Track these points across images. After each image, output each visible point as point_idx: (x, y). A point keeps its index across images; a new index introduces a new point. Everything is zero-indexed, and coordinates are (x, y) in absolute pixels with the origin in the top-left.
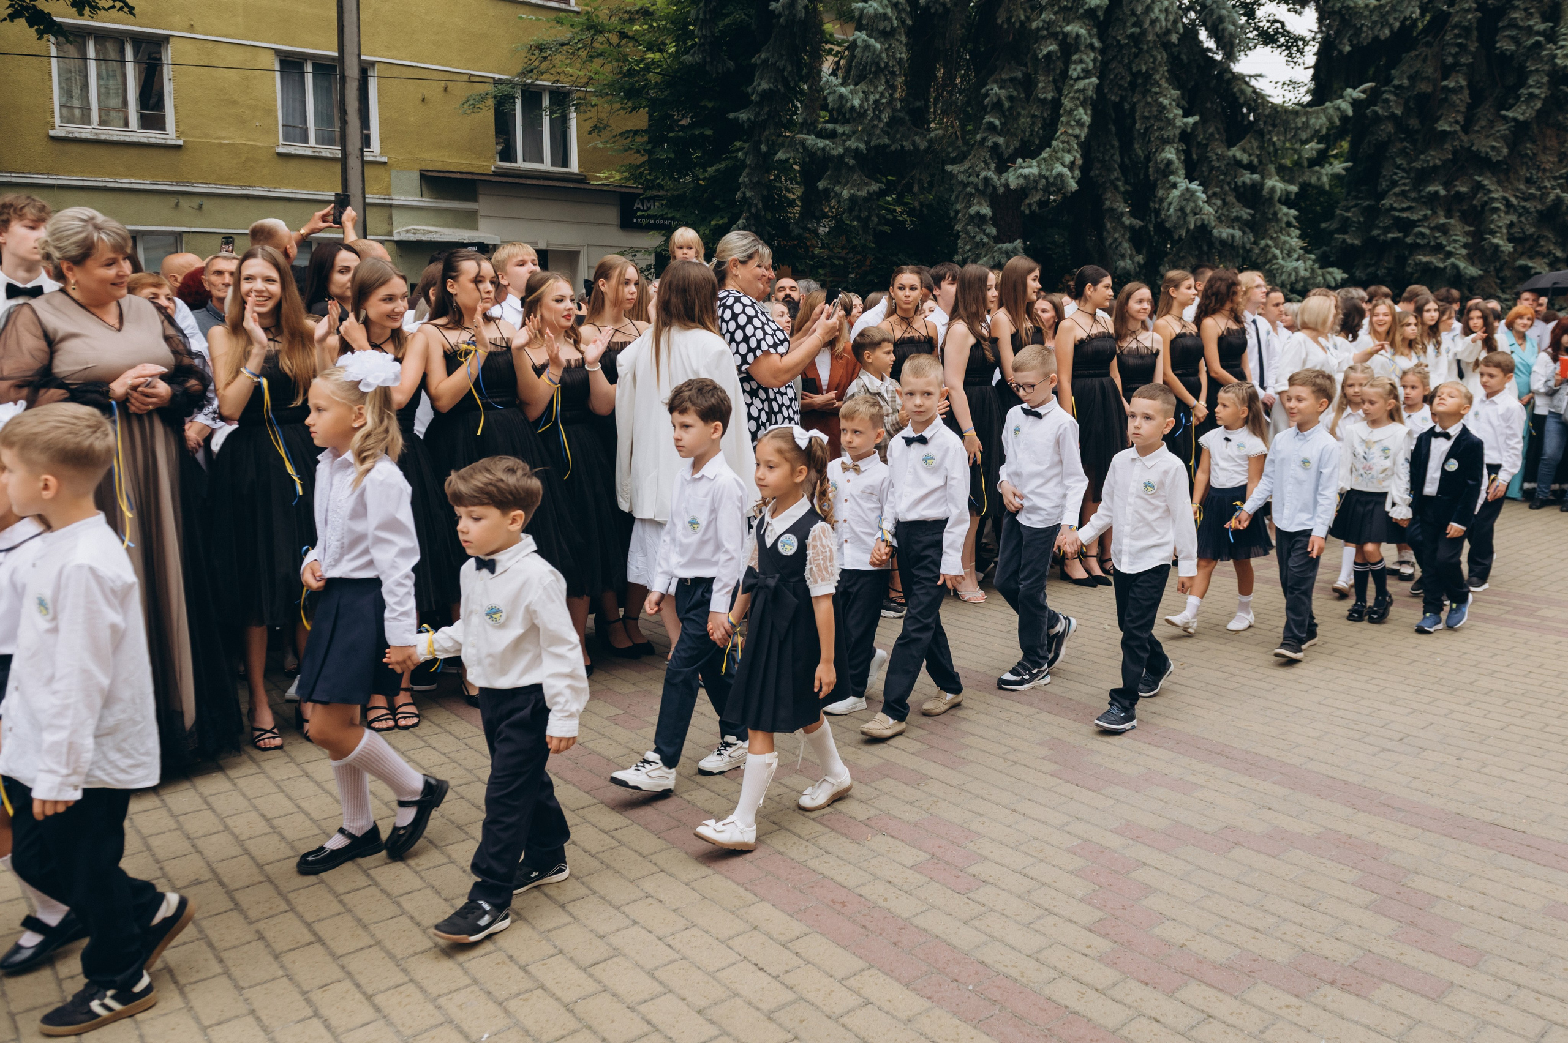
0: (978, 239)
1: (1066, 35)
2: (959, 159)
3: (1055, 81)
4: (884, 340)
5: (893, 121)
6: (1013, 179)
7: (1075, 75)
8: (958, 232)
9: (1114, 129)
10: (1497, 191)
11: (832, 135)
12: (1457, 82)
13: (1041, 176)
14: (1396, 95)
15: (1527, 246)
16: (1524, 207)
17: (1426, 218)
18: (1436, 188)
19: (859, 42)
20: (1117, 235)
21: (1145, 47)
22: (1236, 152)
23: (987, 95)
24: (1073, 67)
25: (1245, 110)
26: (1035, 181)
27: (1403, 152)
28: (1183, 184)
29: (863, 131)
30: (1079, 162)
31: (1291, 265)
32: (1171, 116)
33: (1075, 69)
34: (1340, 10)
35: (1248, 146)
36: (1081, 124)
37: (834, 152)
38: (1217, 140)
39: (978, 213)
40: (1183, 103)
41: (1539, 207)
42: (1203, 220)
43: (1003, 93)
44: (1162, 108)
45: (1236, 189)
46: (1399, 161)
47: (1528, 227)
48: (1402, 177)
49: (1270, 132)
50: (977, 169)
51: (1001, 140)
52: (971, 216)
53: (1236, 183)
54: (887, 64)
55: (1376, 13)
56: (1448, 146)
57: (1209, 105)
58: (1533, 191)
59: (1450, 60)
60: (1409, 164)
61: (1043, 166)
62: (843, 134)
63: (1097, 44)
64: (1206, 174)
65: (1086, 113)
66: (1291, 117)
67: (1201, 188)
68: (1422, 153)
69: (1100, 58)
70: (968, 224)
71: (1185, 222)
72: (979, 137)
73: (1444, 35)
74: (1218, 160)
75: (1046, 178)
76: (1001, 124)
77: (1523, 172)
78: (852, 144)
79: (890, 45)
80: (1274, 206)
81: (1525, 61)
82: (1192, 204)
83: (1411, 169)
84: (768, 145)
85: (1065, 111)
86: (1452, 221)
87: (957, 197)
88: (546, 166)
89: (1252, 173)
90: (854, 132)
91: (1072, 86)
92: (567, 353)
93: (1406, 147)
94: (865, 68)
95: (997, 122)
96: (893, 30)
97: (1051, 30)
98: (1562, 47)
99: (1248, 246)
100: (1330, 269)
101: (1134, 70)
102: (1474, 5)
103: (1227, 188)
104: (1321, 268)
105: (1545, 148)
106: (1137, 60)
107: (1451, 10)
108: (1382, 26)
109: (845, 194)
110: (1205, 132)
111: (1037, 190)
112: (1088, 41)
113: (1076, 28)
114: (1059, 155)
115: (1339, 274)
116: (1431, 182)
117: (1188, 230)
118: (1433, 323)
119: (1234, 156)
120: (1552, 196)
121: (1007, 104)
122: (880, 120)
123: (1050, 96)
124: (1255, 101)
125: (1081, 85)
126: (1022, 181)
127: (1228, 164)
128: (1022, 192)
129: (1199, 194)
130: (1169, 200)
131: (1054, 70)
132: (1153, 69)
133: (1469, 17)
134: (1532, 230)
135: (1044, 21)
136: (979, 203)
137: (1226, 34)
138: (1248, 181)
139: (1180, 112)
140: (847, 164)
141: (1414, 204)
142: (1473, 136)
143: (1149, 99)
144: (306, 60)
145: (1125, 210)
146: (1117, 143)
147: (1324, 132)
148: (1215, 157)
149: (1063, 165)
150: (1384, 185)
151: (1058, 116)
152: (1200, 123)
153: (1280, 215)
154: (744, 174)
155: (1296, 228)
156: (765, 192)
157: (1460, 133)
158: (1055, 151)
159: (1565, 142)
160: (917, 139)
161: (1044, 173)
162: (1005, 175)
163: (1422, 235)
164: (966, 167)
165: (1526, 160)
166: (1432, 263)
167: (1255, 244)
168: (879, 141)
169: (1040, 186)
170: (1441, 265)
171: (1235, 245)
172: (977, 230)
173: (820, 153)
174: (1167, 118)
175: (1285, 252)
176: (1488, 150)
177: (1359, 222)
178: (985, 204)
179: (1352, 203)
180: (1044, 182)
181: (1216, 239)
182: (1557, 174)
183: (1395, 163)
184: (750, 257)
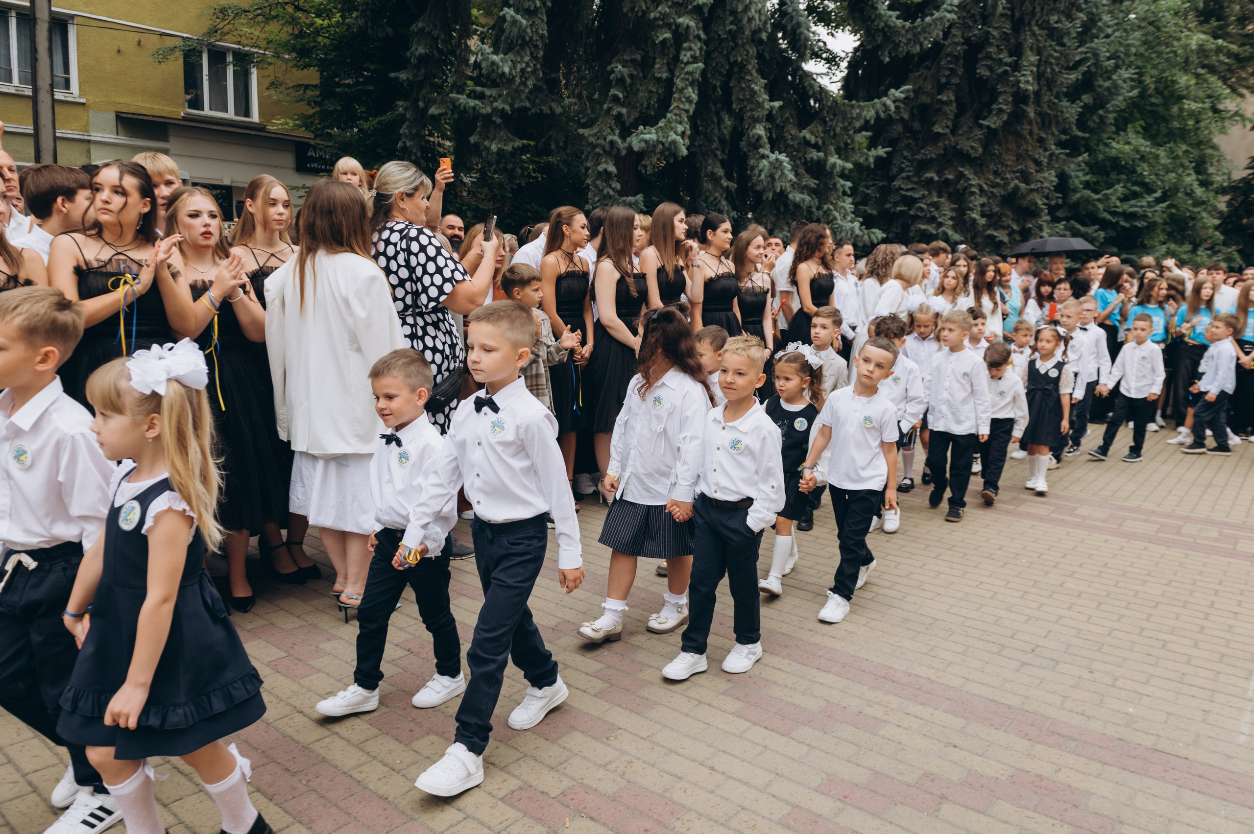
0: (605, 192)
1: (678, 26)
2: (589, 124)
3: (668, 64)
5: (536, 89)
6: (636, 142)
7: (685, 60)
8: (588, 185)
9: (713, 108)
10: (974, 179)
11: (481, 97)
12: (948, 97)
13: (658, 142)
14: (905, 104)
15: (993, 221)
16: (992, 192)
17: (924, 197)
18: (931, 175)
19: (508, 18)
20: (717, 194)
21: (740, 42)
23: (612, 71)
24: (684, 53)
25: (812, 101)
26: (654, 146)
27: (908, 147)
28: (772, 155)
29: (507, 94)
30: (688, 132)
31: (847, 225)
32: (761, 100)
33: (685, 55)
34: (883, 28)
35: (815, 130)
36: (689, 100)
37: (483, 111)
38: (791, 123)
39: (606, 170)
40: (768, 91)
41: (1003, 193)
42: (784, 186)
43: (626, 71)
44: (754, 93)
46: (905, 153)
47: (994, 206)
48: (908, 166)
49: (830, 119)
50: (605, 133)
51: (624, 111)
52: (599, 173)
53: (805, 158)
54: (531, 38)
55: (910, 32)
56: (940, 144)
57: (787, 96)
58: (998, 180)
59: (944, 80)
60: (912, 156)
61: (660, 134)
62: (491, 96)
63: (703, 36)
64: (783, 150)
65: (694, 92)
66: (848, 109)
67: (787, 159)
68: (922, 148)
69: (705, 48)
70: (596, 179)
71: (773, 186)
72: (605, 106)
73: (940, 60)
74: (792, 139)
75: (663, 144)
76: (624, 97)
77: (992, 166)
78: (499, 104)
79: (534, 22)
80: (834, 178)
81: (997, 84)
82: (780, 172)
83: (914, 160)
84: (425, 102)
85: (677, 89)
86: (942, 200)
87: (587, 157)
88: (230, 114)
89: (818, 151)
90: (500, 96)
91: (683, 69)
93: (910, 144)
94: (512, 41)
95: (621, 95)
96: (536, 9)
97: (665, 21)
98: (1024, 75)
99: (814, 209)
100: (874, 230)
101: (732, 60)
102: (962, 40)
103: (798, 162)
104: (867, 228)
106: (734, 52)
107: (946, 43)
108: (915, 43)
109: (494, 147)
110: (782, 116)
111: (655, 154)
112: (696, 33)
113: (687, 21)
114: (673, 125)
115: (879, 234)
116: (928, 170)
117: (773, 193)
119: (804, 137)
120: (1012, 185)
121: (628, 81)
122: (526, 85)
123: (664, 75)
124: (821, 93)
125: (690, 68)
126: (643, 144)
127: (800, 143)
128: (640, 155)
129: (785, 164)
130: (760, 167)
131: (668, 54)
132: (746, 60)
133: (959, 48)
134: (997, 209)
135: (660, 13)
136: (607, 163)
137: (802, 37)
138: (815, 157)
139: (767, 97)
140: (494, 122)
141: (915, 186)
142: (958, 138)
143: (743, 85)
144: (10, 9)
145: (723, 174)
146: (715, 120)
147: (872, 122)
148: (789, 137)
149: (676, 133)
150: (895, 170)
151: (671, 93)
152: (781, 108)
153: (838, 186)
154: (404, 126)
155: (849, 196)
156: (423, 143)
157: (950, 135)
158: (669, 122)
159: (1021, 146)
160: (554, 105)
161: (661, 139)
162: (628, 139)
163: (921, 209)
164: (595, 131)
165: (994, 157)
166: (928, 230)
167: (819, 208)
168: (522, 104)
169: (658, 150)
170: (934, 232)
171: (805, 208)
172: (605, 184)
173: (470, 112)
174: (757, 101)
175: (842, 215)
176: (969, 148)
177: (876, 198)
178: (611, 163)
179: (871, 183)
180: (661, 146)
181: (791, 202)
182: (1015, 169)
183: (903, 154)
184: (416, 189)
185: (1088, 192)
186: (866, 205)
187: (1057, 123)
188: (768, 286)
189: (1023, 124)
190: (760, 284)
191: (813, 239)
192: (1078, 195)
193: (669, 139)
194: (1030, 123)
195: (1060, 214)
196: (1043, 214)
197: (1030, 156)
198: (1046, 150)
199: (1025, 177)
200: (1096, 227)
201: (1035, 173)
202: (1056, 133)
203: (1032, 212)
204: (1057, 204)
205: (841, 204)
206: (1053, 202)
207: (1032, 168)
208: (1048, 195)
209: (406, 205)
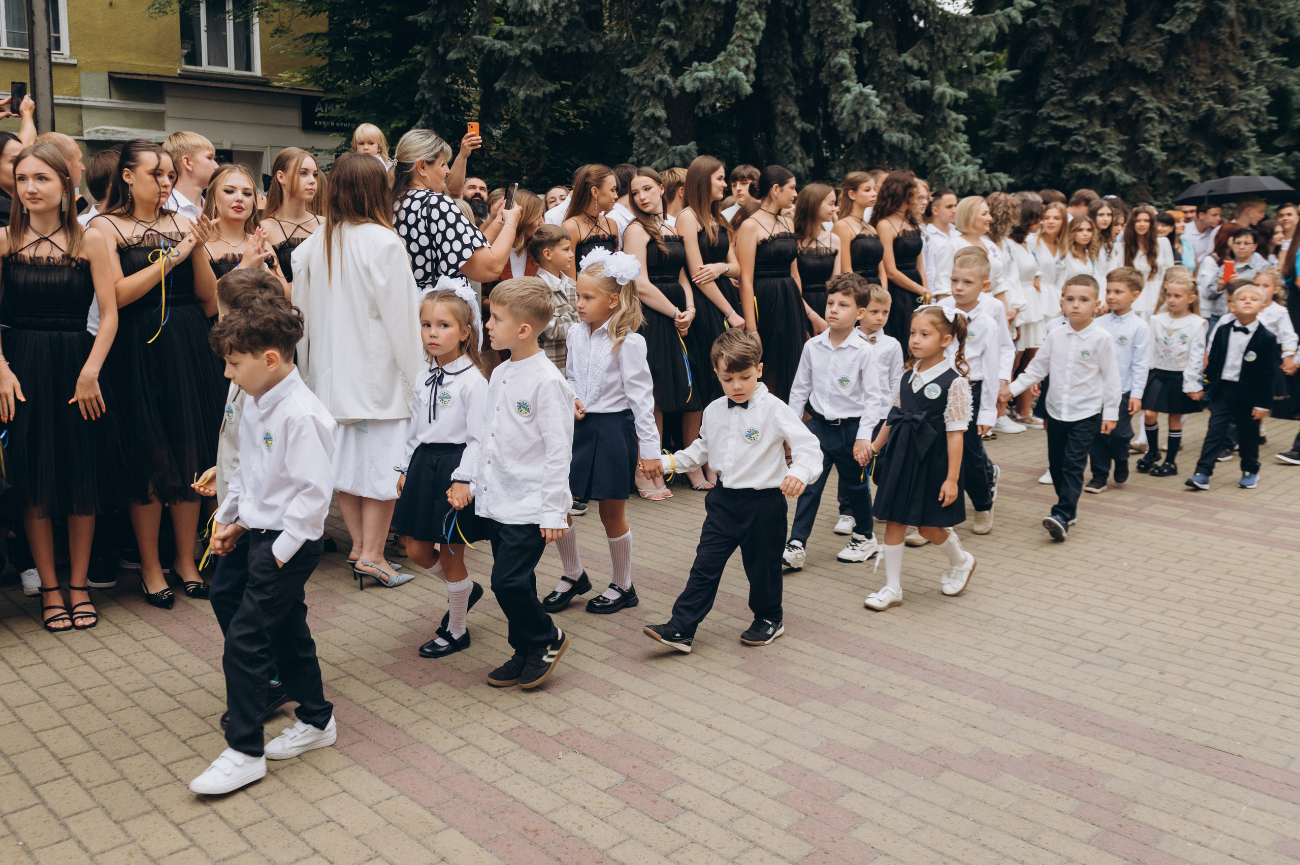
0: (652, 141)
2: (635, 61)
4: (563, 237)
5: (572, 25)
6: (689, 82)
8: (633, 133)
9: (787, 34)
10: (1151, 101)
11: (508, 37)
13: (716, 79)
14: (1055, 7)
15: (1179, 155)
16: (1177, 117)
17: (1082, 126)
18: (1093, 98)
20: (788, 139)
22: (907, 58)
25: (915, 18)
26: (711, 85)
27: (1061, 63)
28: (857, 88)
29: (539, 33)
30: (754, 66)
31: (960, 169)
32: (845, 21)
35: (918, 53)
36: (755, 28)
37: (512, 53)
38: (888, 46)
39: (653, 115)
40: (855, 9)
41: (1192, 117)
42: (874, 124)
44: (836, 13)
45: (906, 94)
46: (1057, 71)
47: (1180, 136)
48: (1060, 87)
49: (940, 39)
50: (653, 72)
51: (676, 44)
52: (646, 119)
53: (906, 88)
56: (1104, 57)
57: (880, 12)
58: (1185, 102)
60: (1066, 74)
61: (718, 70)
62: (520, 35)
64: (877, 79)
65: (761, 18)
66: (960, 25)
67: (875, 92)
68: (1079, 63)
70: (643, 126)
71: (859, 126)
72: (654, 40)
74: (889, 66)
75: (722, 81)
76: (676, 27)
77: (1177, 84)
78: (529, 45)
80: (944, 111)
82: (865, 108)
83: (1068, 79)
84: (444, 45)
85: (741, 15)
86: (1107, 130)
87: (632, 100)
89: (922, 79)
90: (531, 34)
93: (1064, 58)
95: (672, 26)
99: (917, 151)
100: (997, 174)
103: (897, 93)
104: (988, 172)
105: (1199, 61)
109: (522, 94)
110: (876, 38)
111: (712, 94)
114: (735, 58)
115: (1005, 179)
116: (1087, 92)
117: (860, 133)
119: (905, 62)
120: (1205, 107)
121: (682, 8)
122: (557, 22)
124: (926, 8)
126: (698, 84)
127: (899, 70)
128: (697, 95)
129: (872, 98)
130: (842, 104)
134: (1185, 140)
136: (655, 106)
138: (918, 87)
139: (854, 17)
140: (523, 65)
141: (1070, 114)
142: (1129, 48)
143: (823, 5)
145: (796, 114)
146: (789, 48)
147: (994, 39)
148: (885, 63)
149: (738, 68)
150: (1042, 94)
151: (733, 21)
152: (872, 29)
153: (949, 120)
154: (423, 76)
155: (964, 133)
156: (443, 95)
157: (1117, 45)
158: (730, 55)
159: (1218, 55)
160: (593, 41)
161: (719, 76)
162: (680, 78)
163: (1078, 143)
164: (641, 70)
165: (1179, 72)
166: (1087, 170)
167: (924, 148)
168: (556, 43)
169: (715, 90)
170: (1096, 172)
171: (906, 149)
172: (652, 132)
173: (496, 55)
174: (840, 23)
175: (954, 156)
176: (1144, 61)
177: (1017, 130)
178: (659, 107)
179: (1010, 112)
180: (719, 84)
181: (887, 142)
182: (1210, 86)
183: (1053, 73)
184: (436, 156)
187: (1270, 22)
188: (836, 244)
189: (1221, 26)
190: (828, 245)
193: (730, 76)
194: (1231, 23)
195: (1279, 143)
196: (1249, 144)
197: (1231, 67)
198: (1254, 58)
199: (1224, 97)
201: (1238, 91)
202: (1270, 35)
203: (1235, 143)
204: (1270, 130)
206: (1265, 128)
207: (1234, 84)
208: (1257, 117)
209: (427, 173)
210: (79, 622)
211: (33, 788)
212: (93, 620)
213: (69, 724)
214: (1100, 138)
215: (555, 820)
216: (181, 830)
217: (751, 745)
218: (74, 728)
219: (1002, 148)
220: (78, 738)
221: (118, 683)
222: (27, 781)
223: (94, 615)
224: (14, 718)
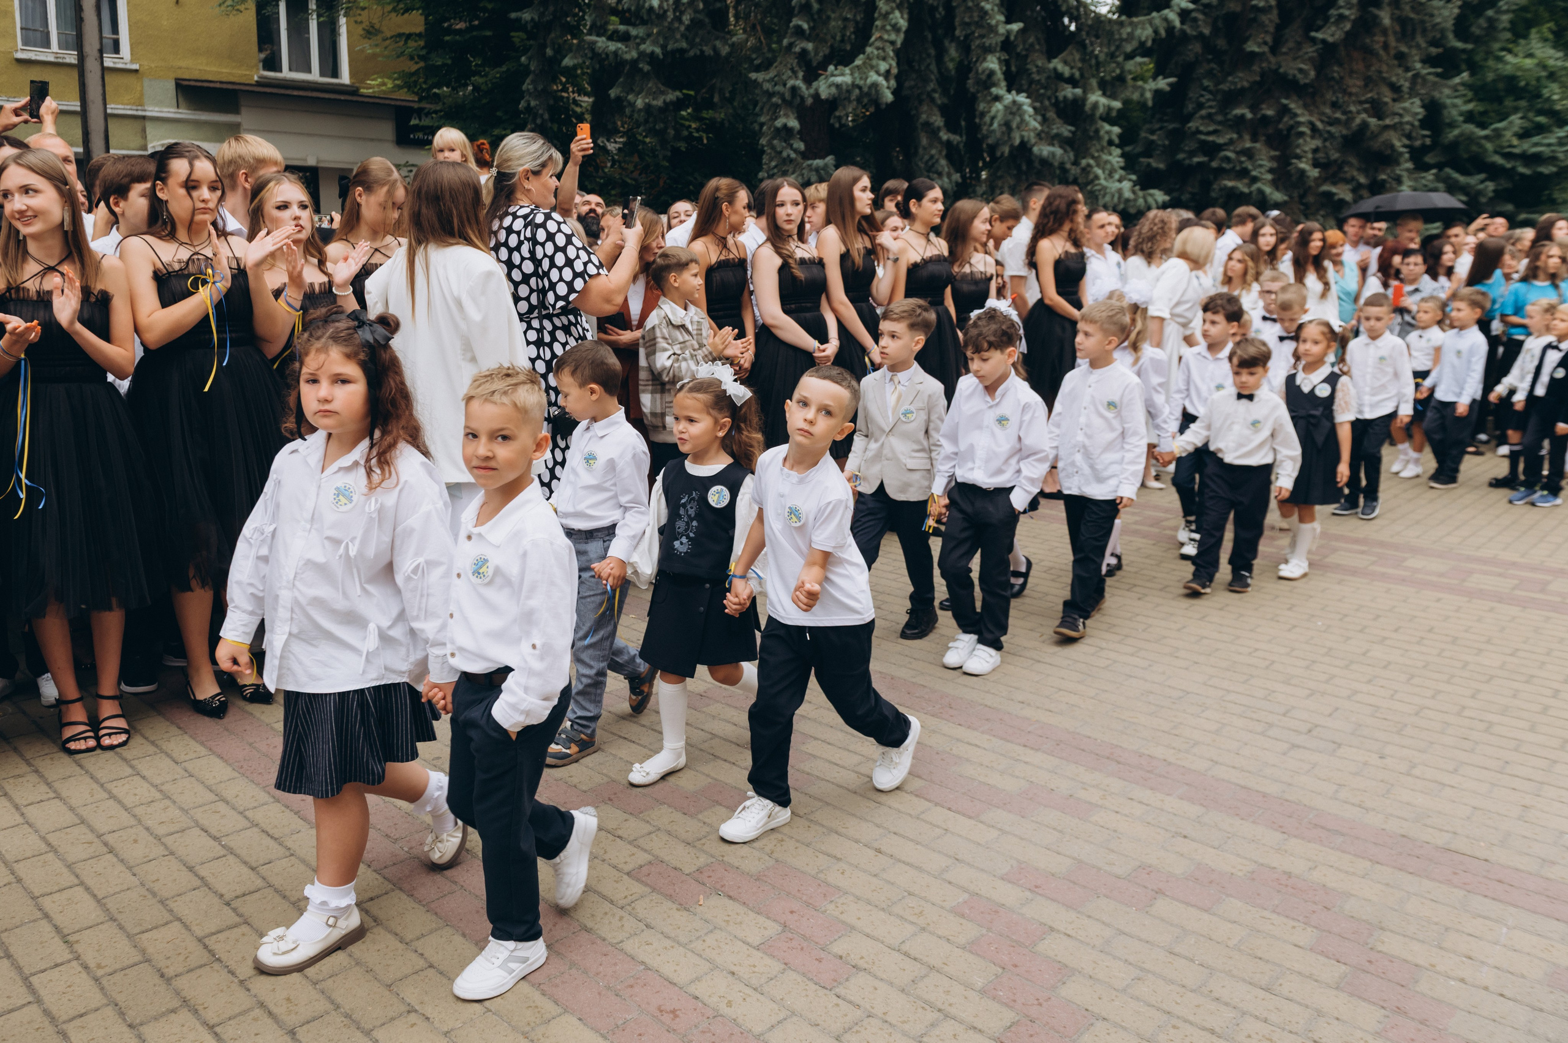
0: (785, 154)
2: (766, 66)
4: (692, 261)
5: (695, 24)
6: (824, 88)
8: (763, 146)
9: (930, 36)
10: (1303, 115)
11: (625, 38)
12: (1267, 2)
13: (854, 85)
14: (1205, 14)
15: (1331, 172)
16: (1329, 132)
17: (1231, 142)
18: (1243, 111)
20: (933, 152)
22: (1057, 64)
25: (1066, 20)
26: (849, 91)
27: (1210, 74)
28: (1008, 96)
29: (658, 33)
30: (895, 71)
31: (1114, 186)
32: (993, 22)
35: (1069, 58)
36: (896, 28)
37: (628, 57)
38: (1037, 51)
39: (785, 126)
40: (1003, 10)
41: (1345, 132)
42: (1025, 136)
44: (984, 13)
45: (1056, 104)
46: (1206, 83)
47: (1332, 152)
48: (1209, 100)
49: (1092, 44)
50: (784, 77)
51: (810, 46)
52: (777, 130)
53: (1056, 98)
56: (1256, 68)
57: (1031, 12)
58: (1338, 115)
60: (1216, 85)
61: (856, 75)
62: (637, 36)
64: (1025, 87)
65: (902, 17)
66: (1116, 27)
67: (1028, 101)
68: (1229, 74)
70: (773, 138)
71: (1010, 138)
72: (785, 42)
74: (1038, 72)
75: (860, 88)
76: (810, 28)
77: (1330, 96)
78: (647, 47)
80: (1096, 123)
83: (1218, 91)
84: (554, 49)
85: (880, 14)
86: (1258, 145)
87: (762, 109)
88: (315, 75)
89: (1074, 87)
90: (649, 35)
92: (313, 277)
93: (1212, 69)
95: (805, 26)
99: (1068, 166)
100: (1152, 191)
103: (1047, 103)
104: (1142, 189)
105: (1352, 71)
109: (640, 103)
110: (1024, 42)
111: (850, 101)
114: (874, 62)
115: (1160, 196)
116: (1237, 104)
117: (1012, 146)
118: (1268, 248)
119: (1055, 69)
120: (1358, 121)
121: (816, 6)
122: (679, 20)
124: (1077, 10)
126: (833, 90)
127: (1048, 78)
128: (833, 104)
129: (1026, 108)
130: (993, 112)
134: (1337, 155)
136: (786, 115)
138: (1069, 96)
139: (1002, 18)
140: (641, 70)
141: (1219, 128)
142: (1281, 58)
143: (970, 4)
145: (942, 124)
146: (932, 52)
147: (1149, 43)
148: (1034, 70)
149: (878, 73)
150: (1190, 107)
151: (872, 20)
152: (1022, 31)
153: (1102, 133)
154: (528, 81)
155: (1117, 146)
156: (551, 102)
157: (1269, 55)
158: (869, 58)
159: (1371, 65)
160: (718, 43)
161: (858, 82)
162: (815, 84)
163: (1228, 159)
164: (772, 75)
165: (1332, 83)
166: (1236, 189)
167: (1076, 163)
168: (677, 45)
169: (853, 97)
170: (1246, 190)
171: (1056, 164)
172: (784, 144)
173: (611, 57)
174: (989, 24)
175: (1107, 172)
176: (1296, 72)
177: (1164, 146)
178: (792, 116)
179: (1157, 126)
180: (857, 91)
181: (1036, 156)
182: (1363, 98)
183: (1202, 84)
184: (544, 165)
185: (1470, 128)
186: (1150, 156)
187: (1424, 31)
188: (991, 270)
189: (1374, 35)
190: (982, 269)
191: (1063, 206)
192: (1456, 132)
194: (1385, 32)
195: (1429, 159)
196: (1402, 160)
197: (1384, 79)
198: (1407, 69)
199: (1377, 109)
200: (1482, 176)
201: (1391, 103)
202: (1424, 45)
203: (1388, 158)
204: (1423, 146)
205: (1105, 157)
206: (1418, 143)
207: (1387, 97)
208: (1410, 133)
209: (532, 185)
210: (106, 741)
211: (27, 979)
212: (123, 737)
213: (82, 883)
214: (1249, 154)
215: (697, 994)
216: (216, 1034)
217: (929, 873)
218: (87, 889)
219: (1149, 165)
220: (91, 903)
221: (149, 823)
222: (19, 968)
223: (126, 731)
224: (11, 878)
